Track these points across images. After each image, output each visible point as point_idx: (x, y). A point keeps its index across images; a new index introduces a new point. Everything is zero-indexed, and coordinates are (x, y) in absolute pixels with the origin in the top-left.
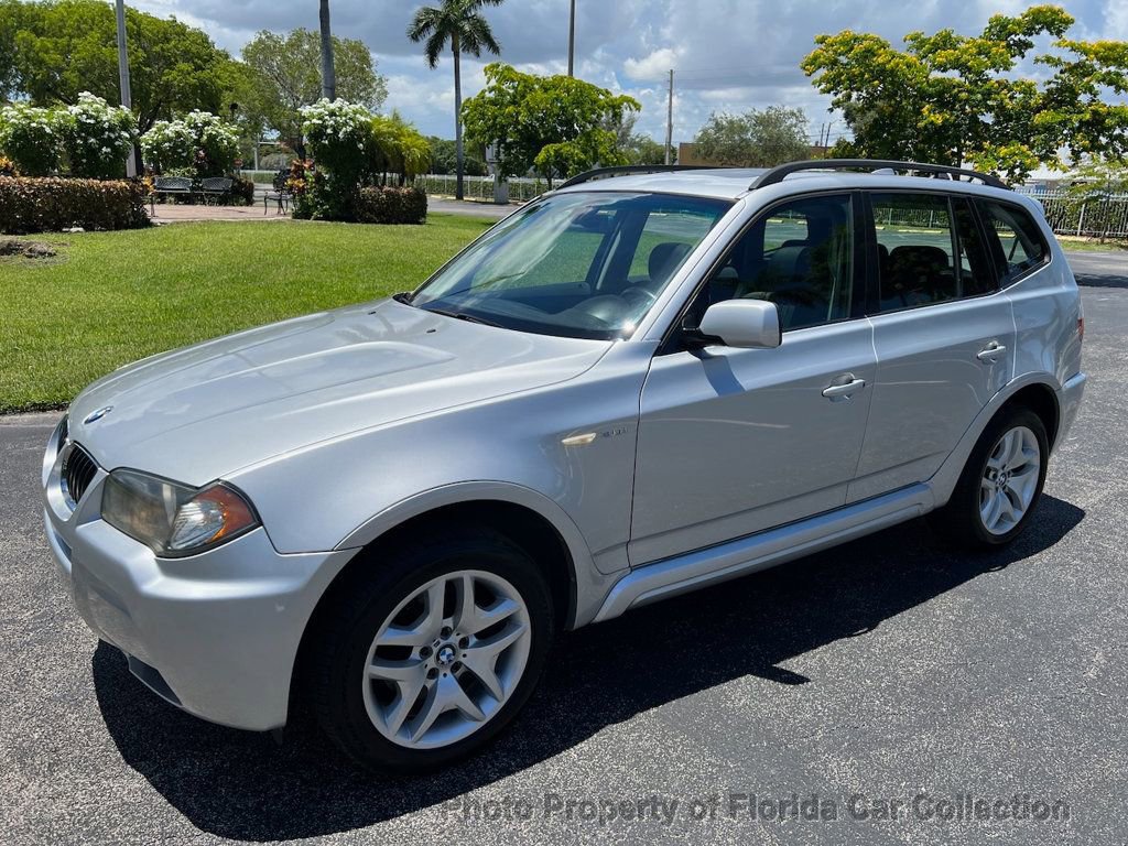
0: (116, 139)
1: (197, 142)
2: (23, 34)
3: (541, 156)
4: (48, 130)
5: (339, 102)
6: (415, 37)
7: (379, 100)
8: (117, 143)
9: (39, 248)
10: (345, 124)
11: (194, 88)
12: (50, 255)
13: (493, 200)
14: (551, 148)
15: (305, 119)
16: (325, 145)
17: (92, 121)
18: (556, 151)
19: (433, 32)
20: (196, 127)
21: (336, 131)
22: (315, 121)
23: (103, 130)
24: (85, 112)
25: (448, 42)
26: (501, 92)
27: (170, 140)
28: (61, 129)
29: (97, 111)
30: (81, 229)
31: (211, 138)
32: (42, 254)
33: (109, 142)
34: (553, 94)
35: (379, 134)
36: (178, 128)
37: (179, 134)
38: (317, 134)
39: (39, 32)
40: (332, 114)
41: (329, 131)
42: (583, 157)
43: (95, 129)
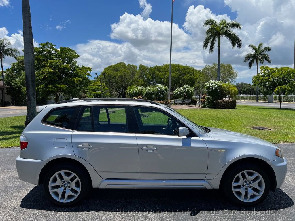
0: (164, 93)
1: (185, 92)
2: (157, 72)
3: (276, 90)
4: (152, 92)
5: (214, 81)
6: (245, 61)
7: (235, 78)
8: (164, 94)
9: (145, 115)
10: (215, 86)
11: (189, 79)
12: (147, 116)
13: (268, 101)
14: (279, 87)
15: (206, 85)
16: (210, 91)
17: (160, 90)
18: (281, 88)
19: (251, 59)
20: (185, 88)
21: (213, 87)
22: (208, 86)
23: (162, 91)
24: (159, 88)
25: (255, 61)
26: (265, 73)
27: (179, 92)
28: (155, 92)
29: (161, 88)
30: (155, 111)
31: (188, 91)
32: (146, 116)
33: (162, 94)
34: (280, 72)
35: (224, 87)
36: (181, 89)
37: (181, 90)
38: (208, 88)
39: (160, 72)
40: (212, 84)
41: (211, 88)
42: (290, 89)
43: (160, 91)
